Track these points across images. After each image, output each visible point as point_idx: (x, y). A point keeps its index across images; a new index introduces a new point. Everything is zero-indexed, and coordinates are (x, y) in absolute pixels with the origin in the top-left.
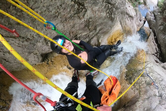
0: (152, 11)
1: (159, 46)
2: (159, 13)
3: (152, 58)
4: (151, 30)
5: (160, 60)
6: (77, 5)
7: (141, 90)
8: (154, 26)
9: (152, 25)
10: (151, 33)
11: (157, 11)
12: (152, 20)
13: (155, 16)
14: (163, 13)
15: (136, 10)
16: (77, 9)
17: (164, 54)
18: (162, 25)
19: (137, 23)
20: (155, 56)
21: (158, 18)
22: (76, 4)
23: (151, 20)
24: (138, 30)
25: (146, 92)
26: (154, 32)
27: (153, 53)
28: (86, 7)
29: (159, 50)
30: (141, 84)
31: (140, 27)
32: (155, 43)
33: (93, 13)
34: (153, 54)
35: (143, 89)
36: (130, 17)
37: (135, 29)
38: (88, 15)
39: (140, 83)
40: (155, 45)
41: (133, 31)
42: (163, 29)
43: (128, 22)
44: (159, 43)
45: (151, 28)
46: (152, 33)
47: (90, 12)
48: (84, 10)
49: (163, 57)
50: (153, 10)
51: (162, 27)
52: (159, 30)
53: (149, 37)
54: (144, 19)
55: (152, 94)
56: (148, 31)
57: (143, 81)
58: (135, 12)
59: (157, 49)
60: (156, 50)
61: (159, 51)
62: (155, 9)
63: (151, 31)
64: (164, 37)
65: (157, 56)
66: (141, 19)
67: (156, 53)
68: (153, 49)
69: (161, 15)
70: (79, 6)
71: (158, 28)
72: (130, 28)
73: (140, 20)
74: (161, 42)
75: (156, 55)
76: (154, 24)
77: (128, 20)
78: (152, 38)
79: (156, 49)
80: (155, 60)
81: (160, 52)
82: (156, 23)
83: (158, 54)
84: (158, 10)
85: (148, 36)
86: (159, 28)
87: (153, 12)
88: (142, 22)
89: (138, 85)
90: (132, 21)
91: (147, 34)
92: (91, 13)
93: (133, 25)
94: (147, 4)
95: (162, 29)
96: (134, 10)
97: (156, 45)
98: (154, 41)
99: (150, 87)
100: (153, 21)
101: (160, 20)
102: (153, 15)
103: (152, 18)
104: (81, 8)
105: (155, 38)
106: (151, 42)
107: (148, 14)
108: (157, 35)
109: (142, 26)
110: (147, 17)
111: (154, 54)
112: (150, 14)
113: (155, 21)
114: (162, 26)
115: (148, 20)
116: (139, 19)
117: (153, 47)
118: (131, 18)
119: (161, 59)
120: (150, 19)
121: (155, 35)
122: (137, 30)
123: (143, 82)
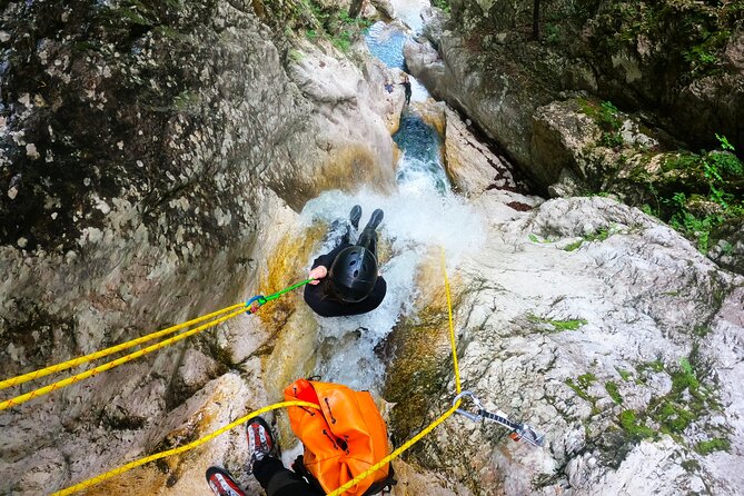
0: (421, 32)
1: (497, 147)
2: (447, 33)
3: (493, 203)
4: (443, 103)
5: (525, 193)
6: (11, 346)
7: (476, 478)
8: (446, 86)
9: (439, 82)
10: (445, 115)
11: (438, 23)
12: (429, 66)
13: (435, 46)
14: (462, 23)
15: (357, 59)
16: (28, 356)
17: (527, 164)
18: (473, 68)
19: (382, 104)
20: (499, 188)
21: (450, 52)
22: (7, 345)
23: (427, 69)
24: (395, 125)
25: (498, 482)
26: (455, 106)
27: (487, 183)
28: (59, 312)
29: (504, 159)
30: (467, 453)
31: (397, 114)
32: (477, 144)
33: (112, 306)
34: (492, 187)
35: (482, 471)
36: (340, 105)
37: (378, 137)
38: (93, 330)
39: (463, 449)
40: (481, 151)
41: (373, 147)
42: (484, 83)
43: (339, 126)
44: (491, 136)
45: (438, 98)
46: (450, 113)
47: (94, 313)
48: (59, 333)
49: (528, 175)
50: (421, 27)
51: (476, 78)
52: (470, 90)
53: (444, 133)
54: (401, 75)
55: (523, 480)
56: (432, 113)
57: (471, 432)
58: (355, 68)
59: (496, 160)
60: (494, 166)
61: (503, 163)
62: (428, 19)
63: (442, 109)
64: (498, 108)
65: (507, 183)
66: (390, 83)
67: (497, 178)
68: (479, 169)
69: (454, 36)
70: (24, 343)
71: (462, 85)
72: (357, 147)
73: (389, 88)
74: (494, 128)
75: (501, 183)
76: (444, 77)
77: (332, 121)
78: (457, 132)
79: (490, 162)
80: (509, 205)
81: (511, 167)
82: (449, 72)
83: (507, 178)
84: (440, 19)
85: (440, 130)
86: (467, 83)
87: (424, 35)
88: (399, 91)
89: (457, 462)
90: (352, 113)
91: (435, 125)
92: (100, 314)
93: (366, 126)
94: (394, 16)
95: (478, 82)
96: (348, 63)
97: (484, 147)
98: (472, 140)
99: (507, 454)
100: (438, 69)
101: (457, 55)
102: (428, 44)
103: (427, 58)
104: (43, 337)
105: (468, 128)
106: (462, 147)
107: (410, 51)
108: (469, 113)
109: (401, 105)
110: (409, 64)
111: (494, 182)
112: (416, 46)
113: (441, 64)
114: (475, 74)
115: (415, 72)
116: (381, 87)
117: (477, 162)
118: (346, 104)
119: (525, 187)
120: (423, 64)
121: (464, 117)
122: (389, 129)
123: (472, 437)
